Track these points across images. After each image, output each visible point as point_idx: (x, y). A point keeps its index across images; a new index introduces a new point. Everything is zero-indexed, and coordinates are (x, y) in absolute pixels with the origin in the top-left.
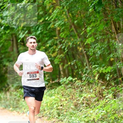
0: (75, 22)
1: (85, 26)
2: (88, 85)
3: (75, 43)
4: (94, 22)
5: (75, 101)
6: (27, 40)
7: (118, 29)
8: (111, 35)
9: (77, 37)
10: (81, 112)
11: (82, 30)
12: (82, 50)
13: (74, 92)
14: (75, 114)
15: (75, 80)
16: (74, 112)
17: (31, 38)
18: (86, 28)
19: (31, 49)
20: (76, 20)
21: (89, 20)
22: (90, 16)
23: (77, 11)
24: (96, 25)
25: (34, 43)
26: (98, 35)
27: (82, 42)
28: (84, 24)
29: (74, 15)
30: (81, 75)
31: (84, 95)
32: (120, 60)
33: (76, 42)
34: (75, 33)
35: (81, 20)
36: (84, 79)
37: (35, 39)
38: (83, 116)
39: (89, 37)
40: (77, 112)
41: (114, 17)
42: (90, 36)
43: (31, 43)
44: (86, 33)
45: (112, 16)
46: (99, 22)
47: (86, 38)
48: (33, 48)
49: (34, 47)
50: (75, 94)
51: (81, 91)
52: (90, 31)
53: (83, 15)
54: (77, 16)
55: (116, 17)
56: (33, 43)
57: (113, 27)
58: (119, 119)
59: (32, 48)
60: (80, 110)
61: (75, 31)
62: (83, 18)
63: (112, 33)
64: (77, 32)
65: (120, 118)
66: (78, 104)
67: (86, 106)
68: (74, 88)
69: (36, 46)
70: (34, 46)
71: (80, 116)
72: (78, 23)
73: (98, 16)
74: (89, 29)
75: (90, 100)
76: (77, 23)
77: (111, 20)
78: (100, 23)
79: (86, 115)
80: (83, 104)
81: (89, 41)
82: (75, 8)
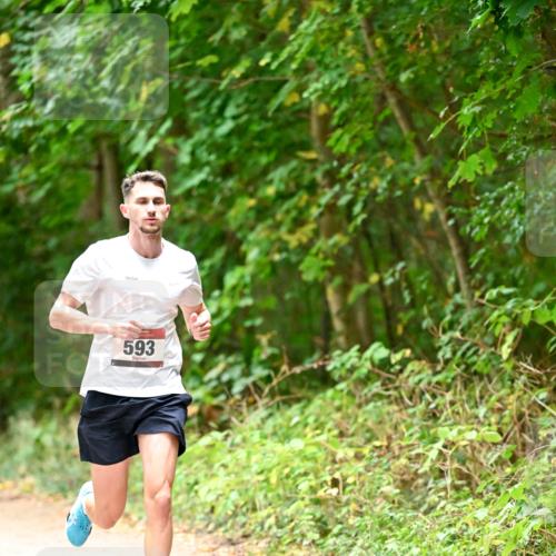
0: (404, 77)
1: (450, 97)
2: (467, 383)
3: (402, 181)
4: (496, 77)
5: (403, 461)
6: (127, 186)
9: (413, 151)
10: (432, 514)
11: (437, 115)
12: (435, 215)
13: (397, 416)
14: (400, 525)
15: (404, 362)
16: (398, 516)
17: (146, 179)
18: (455, 108)
19: (142, 229)
20: (406, 69)
21: (472, 67)
22: (473, 49)
23: (413, 24)
24: (504, 92)
25: (157, 201)
26: (513, 141)
27: (434, 173)
28: (444, 87)
29: (400, 41)
30: (430, 335)
31: (446, 433)
33: (406, 173)
34: (400, 131)
35: (431, 68)
36: (445, 353)
37: (160, 183)
38: (441, 536)
39: (469, 152)
40: (411, 514)
42: (477, 146)
43: (144, 201)
44: (454, 132)
46: (517, 78)
47: (455, 156)
48: (151, 225)
49: (155, 220)
50: (402, 427)
51: (434, 416)
52: (476, 119)
53: (440, 43)
54: (411, 50)
56: (151, 202)
59: (147, 226)
60: (425, 507)
61: (402, 124)
62: (443, 59)
64: (412, 127)
66: (416, 475)
67: (457, 488)
68: (399, 401)
69: (163, 214)
70: (158, 215)
71: (423, 536)
72: (415, 84)
73: (512, 47)
74: (467, 111)
75: (474, 460)
76: (410, 81)
78: (525, 82)
79: (453, 531)
80: (442, 474)
81: (469, 169)
82: (404, 10)
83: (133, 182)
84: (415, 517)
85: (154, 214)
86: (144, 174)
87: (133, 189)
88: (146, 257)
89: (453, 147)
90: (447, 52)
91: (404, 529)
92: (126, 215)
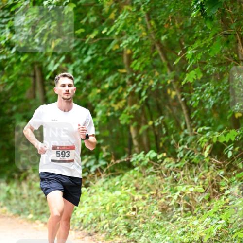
0: (163, 38)
1: (182, 46)
2: (190, 167)
3: (162, 82)
4: (202, 38)
5: (163, 200)
6: (56, 80)
8: (236, 65)
9: (167, 70)
10: (175, 223)
11: (177, 54)
12: (176, 96)
13: (160, 181)
14: (161, 227)
15: (163, 158)
16: (161, 223)
17: (65, 76)
18: (185, 51)
19: (63, 98)
20: (165, 34)
22: (192, 26)
23: (167, 16)
24: (205, 44)
25: (70, 85)
26: (209, 65)
27: (176, 78)
28: (180, 42)
29: (161, 23)
30: (174, 147)
31: (181, 188)
33: (164, 78)
34: (161, 61)
35: (174, 34)
36: (180, 155)
37: (71, 78)
38: (179, 232)
39: (191, 70)
40: (166, 222)
42: (194, 67)
44: (184, 61)
45: (239, 26)
46: (211, 39)
47: (185, 71)
48: (67, 96)
49: (69, 94)
50: (162, 186)
51: (176, 181)
52: (194, 56)
53: (179, 23)
54: (166, 26)
56: (67, 86)
60: (172, 220)
61: (162, 58)
62: (179, 30)
63: (239, 60)
64: (166, 59)
66: (168, 206)
67: (185, 212)
68: (161, 175)
69: (72, 91)
70: (70, 92)
71: (171, 232)
72: (168, 41)
73: (209, 25)
74: (190, 52)
75: (193, 200)
76: (165, 40)
77: (235, 35)
78: (214, 40)
79: (184, 230)
80: (179, 206)
81: (191, 77)
82: (163, 10)
83: (59, 78)
84: (168, 224)
86: (64, 74)
87: (59, 81)
90: (181, 27)
91: (163, 229)
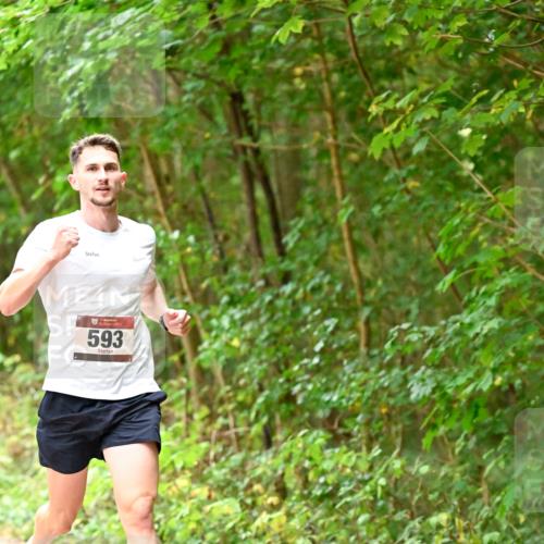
0: (13, 155)
1: (46, 168)
3: (13, 231)
5: (14, 439)
6: (74, 153)
7: (168, 179)
8: (141, 202)
9: (21, 210)
10: (37, 477)
11: (36, 181)
13: (10, 406)
14: (12, 485)
15: (15, 365)
16: (11, 479)
17: (94, 142)
18: (51, 176)
19: (93, 201)
20: (15, 147)
22: (64, 134)
23: (19, 115)
25: (109, 167)
28: (42, 162)
29: (10, 128)
32: (174, 292)
33: (14, 225)
34: (10, 194)
35: (33, 148)
37: (111, 146)
40: (20, 477)
41: (152, 139)
43: (93, 168)
44: (50, 194)
45: (144, 133)
48: (104, 196)
49: (108, 189)
50: (14, 413)
53: (40, 129)
54: (18, 134)
55: (161, 136)
56: (102, 169)
57: (148, 172)
58: (170, 503)
59: (99, 197)
60: (30, 473)
61: (12, 190)
62: (41, 141)
63: (143, 194)
64: (18, 189)
65: (174, 500)
66: (24, 449)
68: (11, 393)
70: (111, 184)
71: (30, 494)
72: (22, 160)
74: (60, 179)
76: (18, 158)
77: (139, 149)
82: (12, 105)
83: (81, 149)
84: (23, 481)
85: (106, 182)
86: (92, 137)
87: (81, 156)
88: (104, 231)
89: (49, 205)
90: (45, 135)
91: (15, 489)
92: (75, 187)
